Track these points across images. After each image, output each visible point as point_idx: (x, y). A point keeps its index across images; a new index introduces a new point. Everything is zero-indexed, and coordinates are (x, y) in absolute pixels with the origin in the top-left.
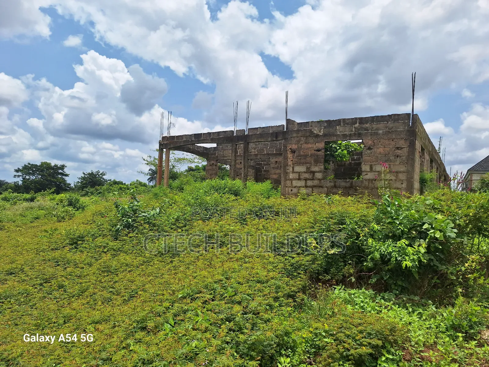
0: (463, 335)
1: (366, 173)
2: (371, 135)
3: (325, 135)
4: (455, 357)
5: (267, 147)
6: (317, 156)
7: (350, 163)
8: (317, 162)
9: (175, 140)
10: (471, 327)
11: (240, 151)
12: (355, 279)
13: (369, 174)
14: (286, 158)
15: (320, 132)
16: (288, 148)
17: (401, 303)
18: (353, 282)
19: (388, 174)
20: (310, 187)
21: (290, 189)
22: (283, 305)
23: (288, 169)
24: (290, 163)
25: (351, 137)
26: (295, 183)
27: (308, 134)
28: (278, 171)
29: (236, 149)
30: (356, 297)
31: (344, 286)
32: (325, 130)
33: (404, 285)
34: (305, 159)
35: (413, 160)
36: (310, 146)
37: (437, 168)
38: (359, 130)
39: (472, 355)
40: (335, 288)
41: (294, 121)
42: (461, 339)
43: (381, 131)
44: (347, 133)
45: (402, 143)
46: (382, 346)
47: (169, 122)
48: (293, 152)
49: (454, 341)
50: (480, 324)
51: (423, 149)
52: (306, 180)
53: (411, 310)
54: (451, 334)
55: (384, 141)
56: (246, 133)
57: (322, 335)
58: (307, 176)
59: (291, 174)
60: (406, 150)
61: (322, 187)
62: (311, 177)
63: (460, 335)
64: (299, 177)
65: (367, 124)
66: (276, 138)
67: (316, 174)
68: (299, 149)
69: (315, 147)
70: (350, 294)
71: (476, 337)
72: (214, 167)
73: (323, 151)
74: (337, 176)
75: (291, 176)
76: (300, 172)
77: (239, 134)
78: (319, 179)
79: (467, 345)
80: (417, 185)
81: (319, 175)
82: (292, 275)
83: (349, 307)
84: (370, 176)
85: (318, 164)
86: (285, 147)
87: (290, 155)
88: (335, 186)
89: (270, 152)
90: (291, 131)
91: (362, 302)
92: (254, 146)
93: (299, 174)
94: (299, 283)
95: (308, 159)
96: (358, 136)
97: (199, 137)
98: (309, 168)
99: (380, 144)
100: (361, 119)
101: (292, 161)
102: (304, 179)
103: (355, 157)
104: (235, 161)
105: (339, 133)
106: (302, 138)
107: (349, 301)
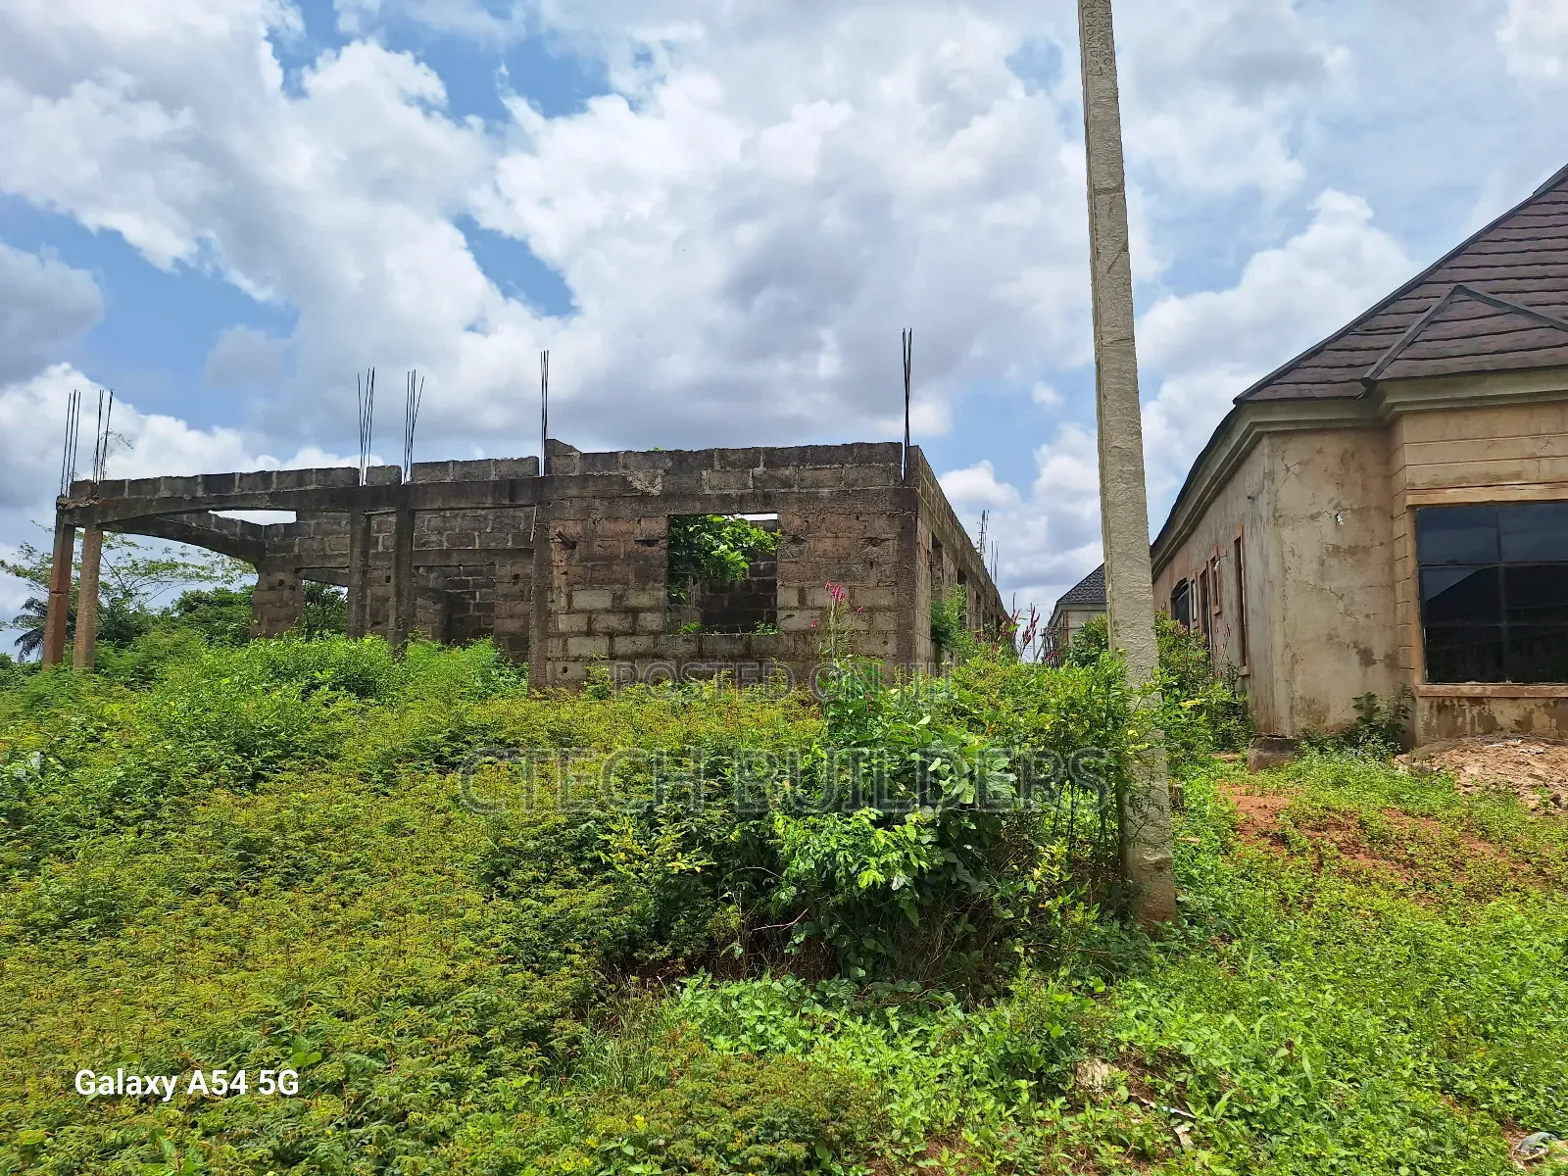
0: (1032, 1084)
1: (789, 613)
2: (799, 500)
3: (667, 496)
4: (1007, 1157)
5: (482, 528)
6: (646, 559)
7: (747, 581)
8: (644, 578)
9: (126, 496)
10: (1052, 1058)
11: (384, 540)
12: (745, 948)
13: (796, 613)
14: (545, 565)
15: (652, 483)
16: (552, 533)
17: (873, 1008)
18: (737, 957)
19: (847, 616)
20: (625, 657)
21: (560, 666)
22: (503, 1069)
23: (553, 601)
24: (559, 580)
25: (742, 504)
26: (576, 646)
27: (616, 489)
28: (521, 607)
29: (368, 529)
30: (745, 1007)
31: (710, 975)
32: (667, 478)
33: (881, 950)
34: (608, 567)
35: (911, 575)
36: (622, 526)
37: (978, 597)
38: (765, 483)
39: (1051, 1140)
40: (683, 986)
41: (571, 448)
42: (1025, 1097)
43: (826, 490)
44: (732, 491)
45: (881, 526)
46: (807, 1160)
47: (103, 430)
48: (569, 544)
49: (1009, 1105)
50: (1074, 1044)
51: (937, 545)
52: (611, 635)
53: (895, 1025)
54: (1002, 1087)
55: (834, 518)
56: (406, 479)
57: (625, 1156)
58: (614, 622)
59: (563, 617)
60: (892, 546)
61: (661, 657)
62: (626, 625)
63: (1023, 1084)
64: (589, 627)
65: (787, 466)
66: (512, 499)
67: (642, 615)
68: (589, 536)
69: (638, 531)
70: (726, 1000)
71: (1065, 1083)
72: (287, 593)
73: (664, 543)
74: (708, 621)
75: (564, 623)
76: (591, 612)
77: (378, 481)
78: (652, 633)
79: (1040, 1113)
80: (924, 645)
81: (651, 621)
82: (544, 958)
83: (722, 1042)
84: (799, 621)
85: (650, 585)
86: (543, 528)
87: (558, 556)
88: (701, 655)
89: (493, 544)
90: (562, 479)
91: (761, 1019)
92: (436, 522)
93: (590, 618)
94: (565, 983)
95: (617, 569)
96: (766, 503)
97: (221, 487)
98: (622, 596)
99: (823, 527)
100: (770, 452)
101: (565, 573)
102: (605, 634)
103: (762, 565)
104: (365, 573)
105: (708, 491)
106: (597, 502)
107: (724, 1022)
